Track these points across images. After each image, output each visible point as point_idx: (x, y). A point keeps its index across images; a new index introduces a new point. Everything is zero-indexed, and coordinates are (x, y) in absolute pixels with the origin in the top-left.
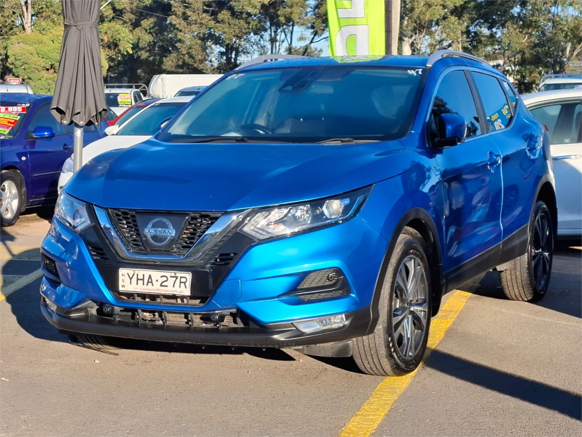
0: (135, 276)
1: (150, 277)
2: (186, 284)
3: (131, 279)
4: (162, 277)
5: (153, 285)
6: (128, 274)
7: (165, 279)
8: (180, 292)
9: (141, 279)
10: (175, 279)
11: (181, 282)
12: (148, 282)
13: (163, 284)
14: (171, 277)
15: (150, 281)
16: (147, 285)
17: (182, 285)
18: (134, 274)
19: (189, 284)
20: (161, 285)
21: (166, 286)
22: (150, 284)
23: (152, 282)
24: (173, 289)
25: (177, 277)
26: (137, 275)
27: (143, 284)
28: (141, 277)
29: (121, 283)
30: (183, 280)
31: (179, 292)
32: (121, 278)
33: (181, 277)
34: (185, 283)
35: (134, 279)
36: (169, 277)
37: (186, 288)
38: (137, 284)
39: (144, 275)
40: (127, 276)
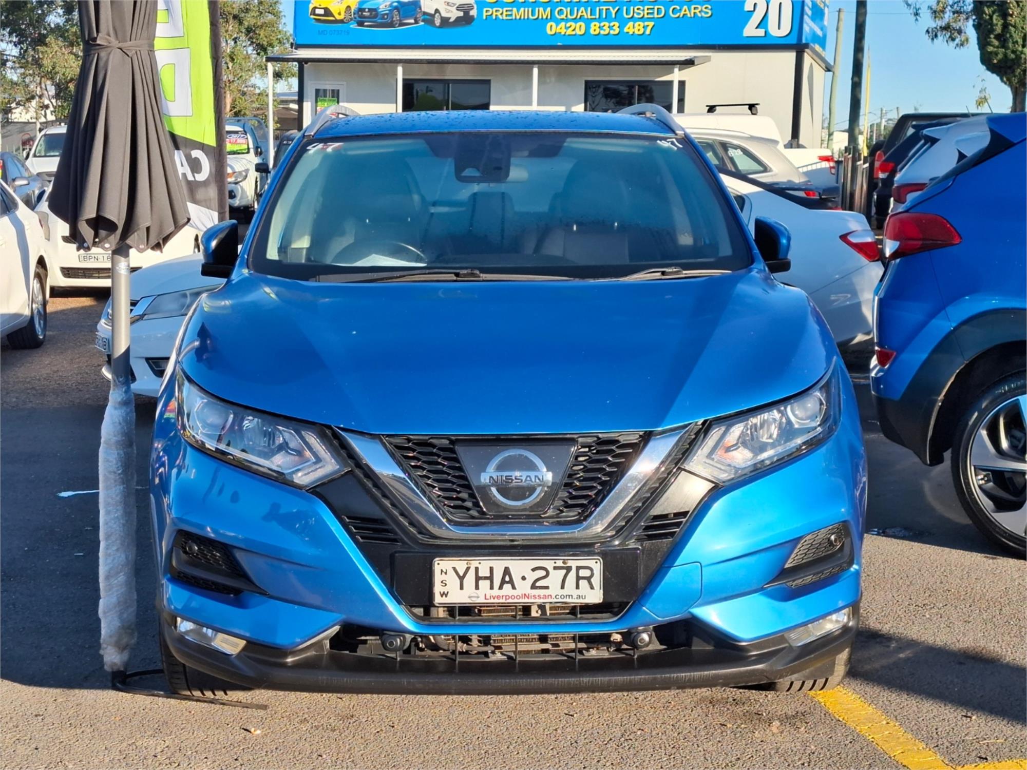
0: (472, 573)
1: (507, 571)
2: (592, 580)
3: (462, 578)
4: (533, 570)
5: (514, 588)
6: (454, 569)
7: (542, 573)
8: (579, 597)
9: (486, 578)
10: (564, 571)
11: (578, 578)
12: (503, 582)
13: (538, 584)
14: (555, 568)
15: (507, 579)
16: (501, 588)
17: (583, 583)
18: (468, 569)
19: (597, 580)
20: (533, 587)
21: (547, 588)
22: (507, 587)
23: (511, 582)
24: (575, 593)
25: (569, 569)
26: (477, 569)
27: (492, 588)
28: (484, 572)
29: (438, 589)
30: (584, 573)
31: (575, 596)
32: (438, 578)
33: (578, 568)
34: (589, 579)
35: (470, 578)
36: (550, 569)
37: (592, 588)
38: (477, 587)
39: (491, 569)
40: (451, 573)
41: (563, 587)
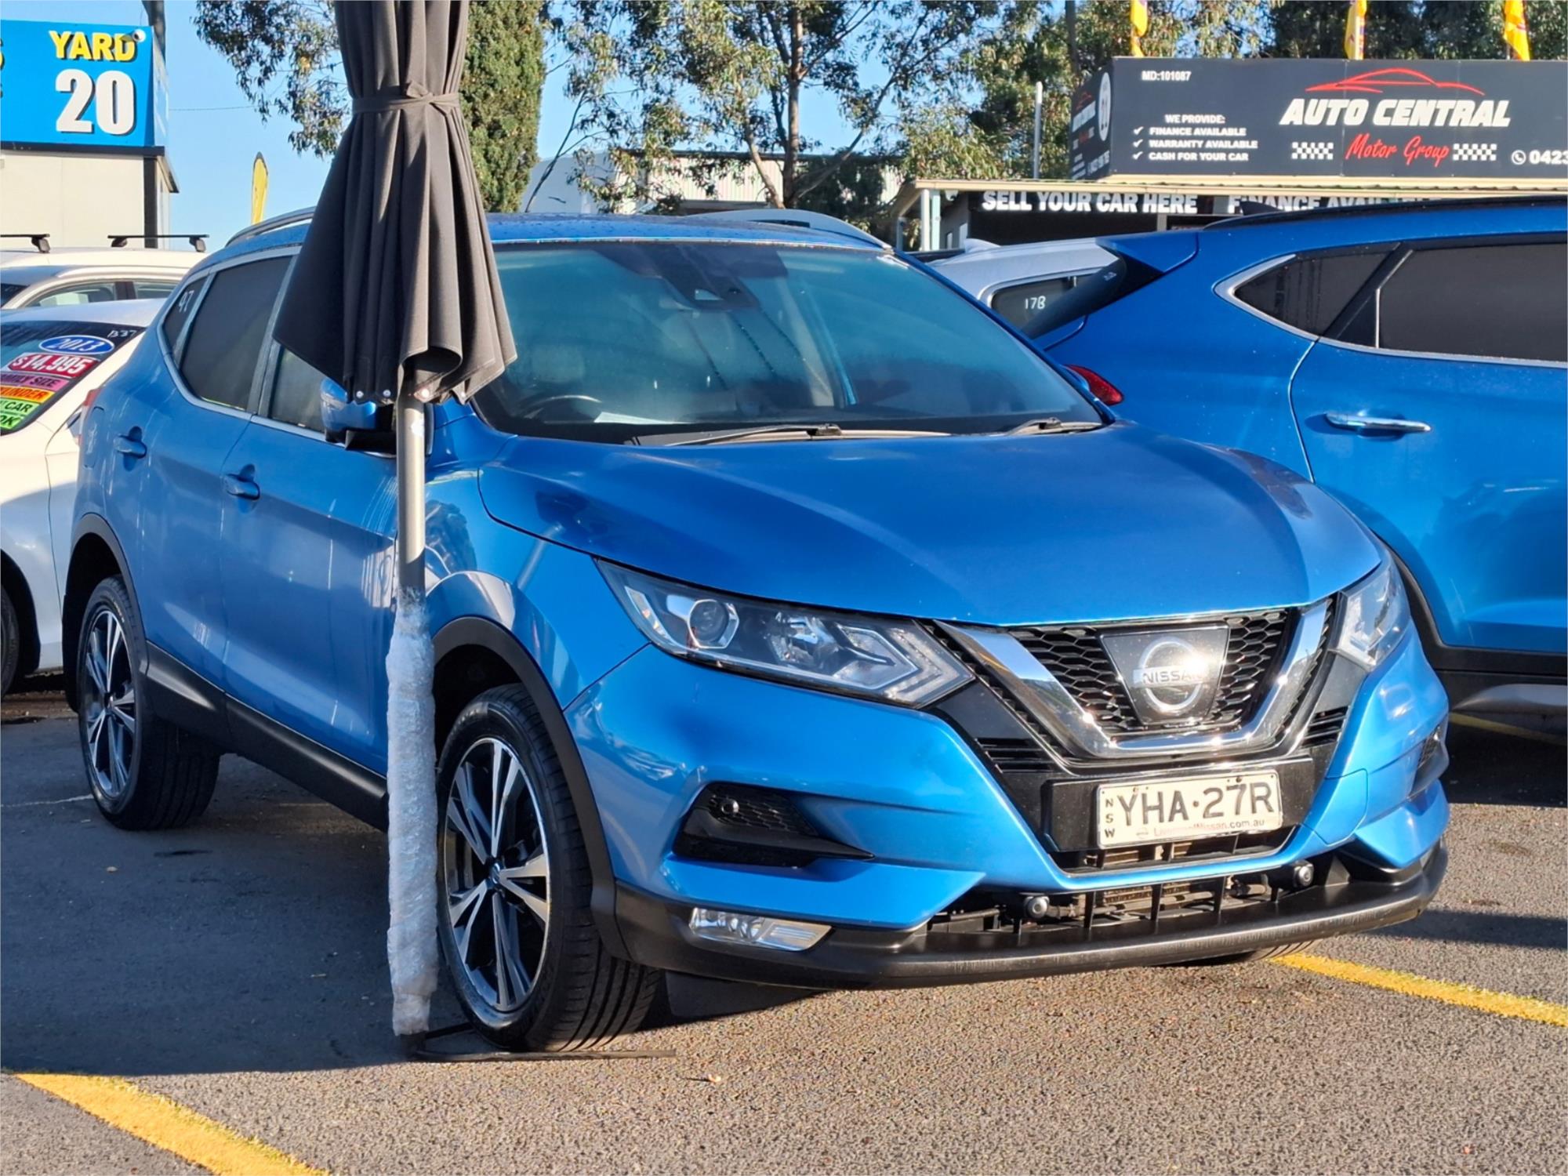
0: (1139, 801)
1: (1177, 797)
2: (1269, 800)
3: (1128, 810)
4: (1206, 792)
5: (1185, 817)
6: (1120, 798)
7: (1214, 796)
8: (1257, 823)
9: (1155, 808)
11: (1254, 799)
12: (1173, 812)
13: (1213, 810)
14: (1229, 788)
15: (1178, 807)
16: (1171, 819)
17: (1260, 804)
18: (1134, 797)
19: (1275, 799)
20: (1206, 814)
21: (1220, 814)
22: (1178, 816)
23: (1183, 811)
24: (1252, 818)
25: (1243, 787)
26: (1144, 796)
27: (1161, 820)
28: (1152, 801)
29: (1102, 826)
30: (1260, 792)
31: (1252, 822)
32: (1103, 811)
33: (1253, 786)
34: (1265, 799)
35: (1137, 809)
36: (1224, 789)
37: (1270, 810)
38: (1145, 821)
39: (1160, 795)
40: (1117, 804)
41: (1237, 813)
